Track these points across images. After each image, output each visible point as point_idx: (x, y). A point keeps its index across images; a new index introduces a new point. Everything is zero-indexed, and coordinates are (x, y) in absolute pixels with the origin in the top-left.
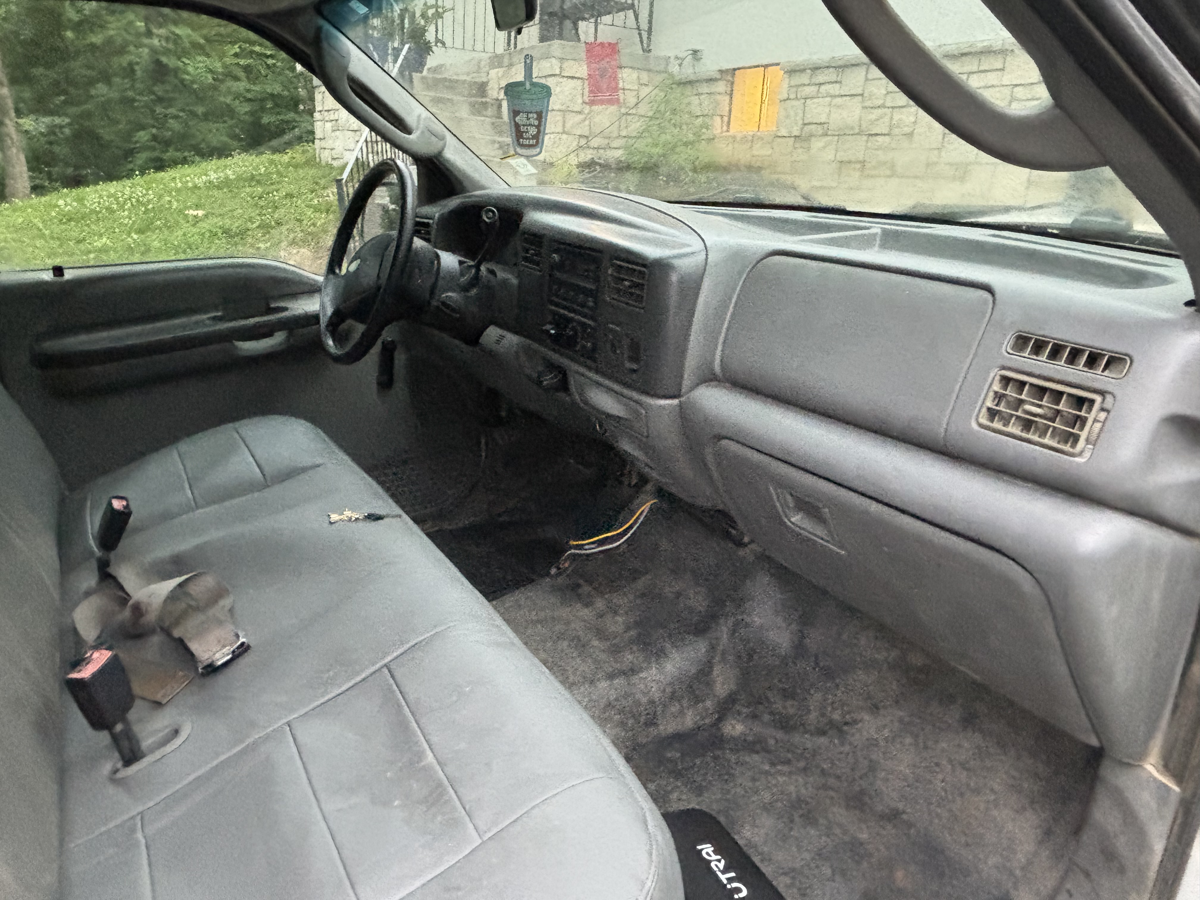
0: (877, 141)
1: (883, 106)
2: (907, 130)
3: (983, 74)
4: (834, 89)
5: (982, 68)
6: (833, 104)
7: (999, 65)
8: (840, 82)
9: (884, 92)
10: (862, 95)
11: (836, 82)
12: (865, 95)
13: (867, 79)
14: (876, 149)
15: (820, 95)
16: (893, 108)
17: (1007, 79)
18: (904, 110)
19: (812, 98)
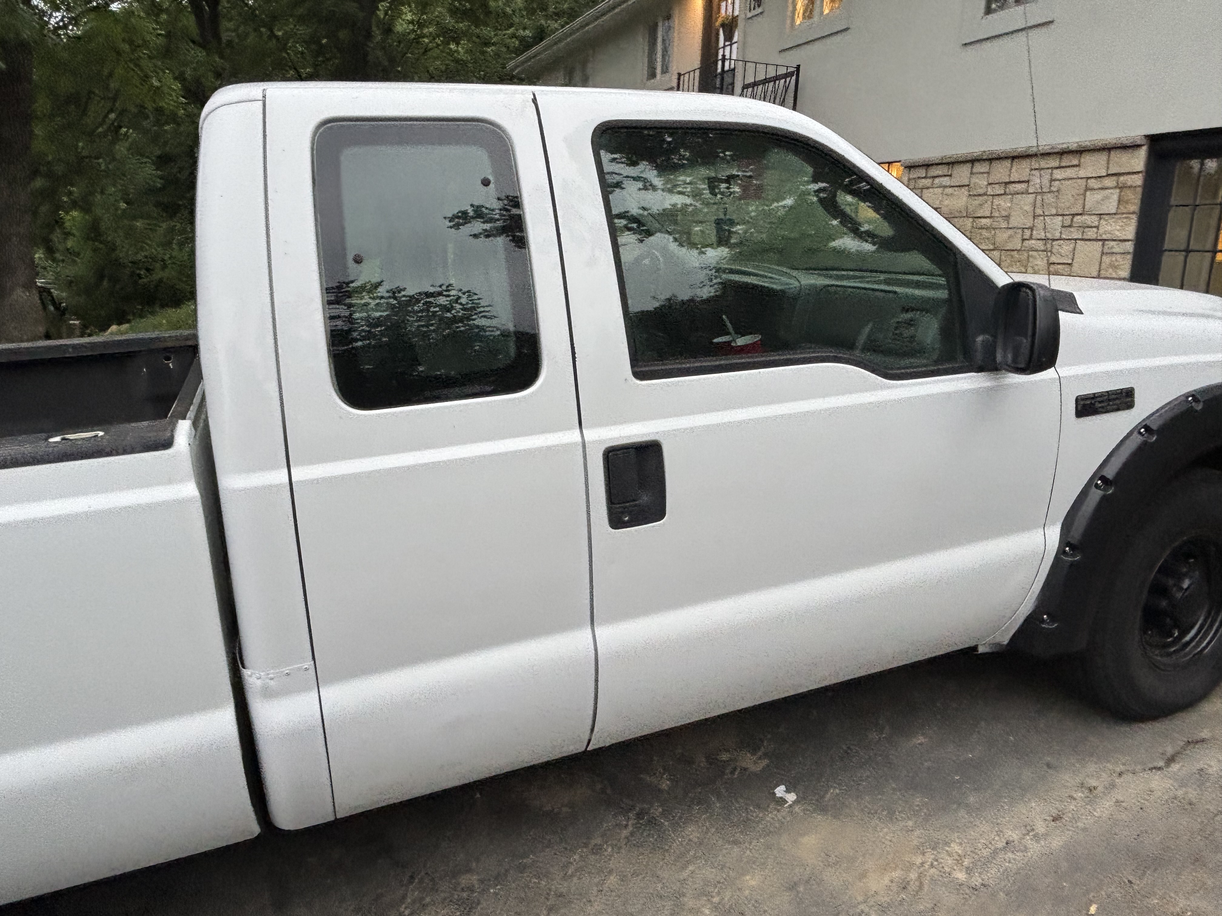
0: (981, 222)
1: (985, 194)
2: (1004, 213)
3: (1063, 170)
4: (946, 181)
5: (1063, 164)
6: (944, 193)
7: (1075, 162)
8: (950, 176)
9: (986, 183)
10: (968, 185)
11: (948, 176)
12: (972, 185)
13: (972, 173)
14: (979, 228)
15: (934, 186)
16: (993, 195)
17: (1082, 173)
18: (1003, 197)
19: (928, 188)
